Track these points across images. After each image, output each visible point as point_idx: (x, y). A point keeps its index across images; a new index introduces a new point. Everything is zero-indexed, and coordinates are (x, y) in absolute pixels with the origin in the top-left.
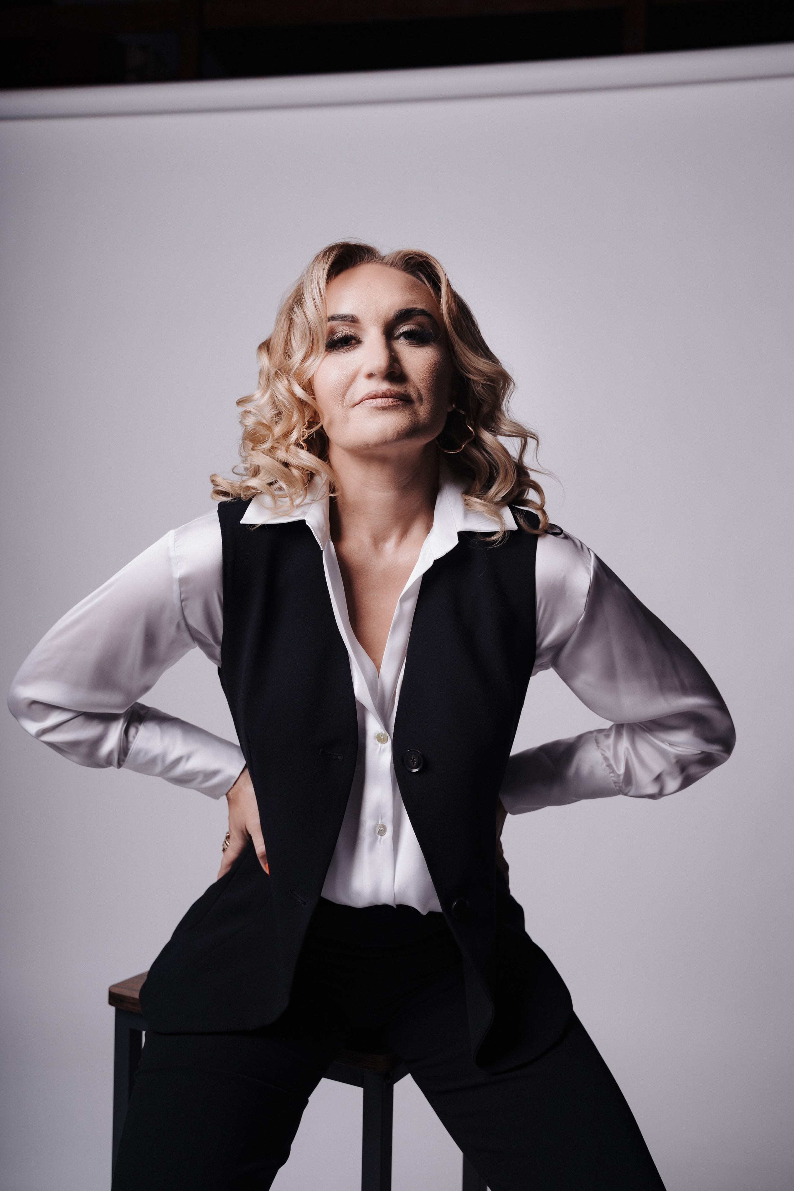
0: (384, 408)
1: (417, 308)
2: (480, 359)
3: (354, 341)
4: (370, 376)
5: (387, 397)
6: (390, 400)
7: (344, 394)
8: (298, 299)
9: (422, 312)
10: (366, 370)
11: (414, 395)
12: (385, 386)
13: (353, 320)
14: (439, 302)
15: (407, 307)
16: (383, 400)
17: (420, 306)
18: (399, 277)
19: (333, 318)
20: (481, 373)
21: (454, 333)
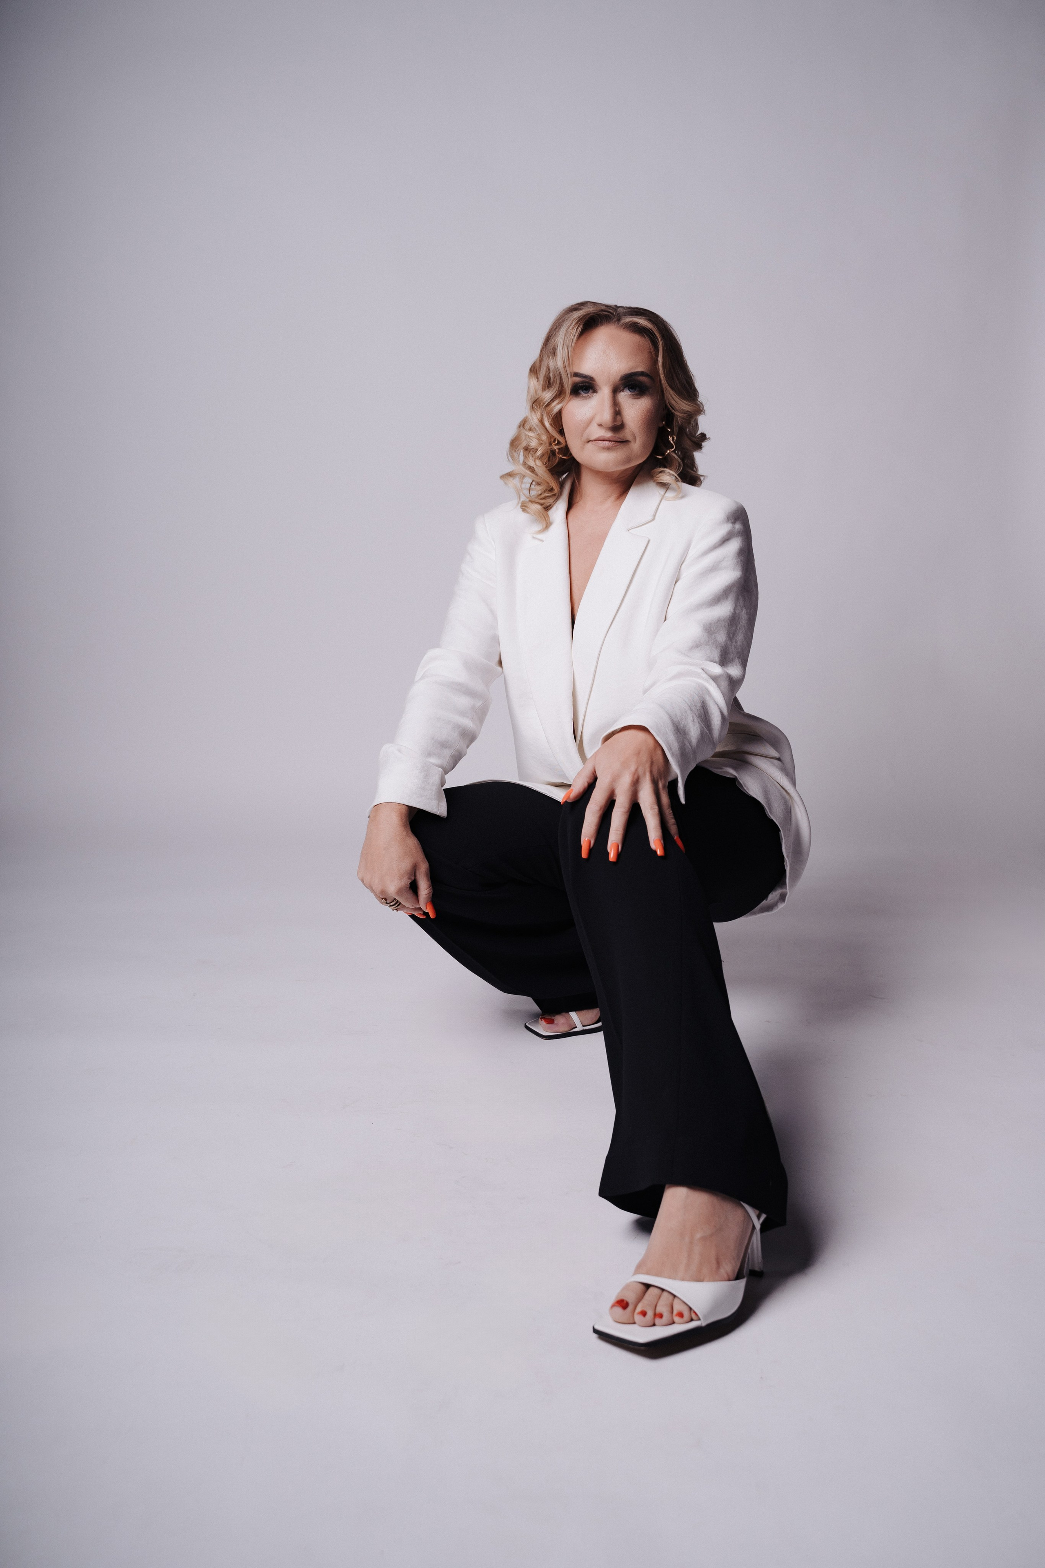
0: (608, 449)
1: (638, 372)
2: (684, 401)
3: (591, 391)
4: (600, 425)
5: (610, 441)
6: (613, 443)
7: (582, 434)
8: (554, 352)
9: (642, 374)
10: (598, 420)
11: (629, 437)
12: (609, 434)
13: (592, 379)
14: (658, 357)
15: (630, 372)
16: (608, 442)
17: (640, 369)
18: (630, 339)
19: (576, 375)
20: (684, 412)
21: (667, 384)
